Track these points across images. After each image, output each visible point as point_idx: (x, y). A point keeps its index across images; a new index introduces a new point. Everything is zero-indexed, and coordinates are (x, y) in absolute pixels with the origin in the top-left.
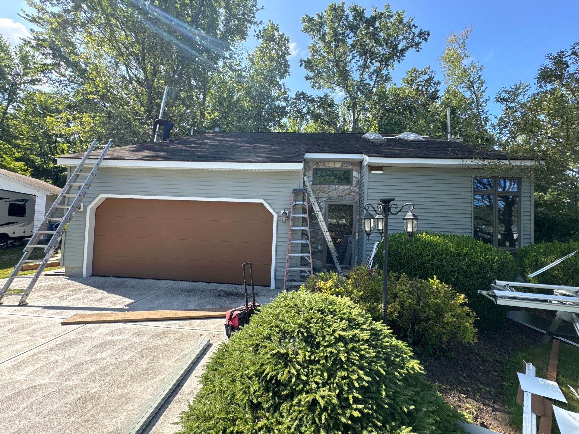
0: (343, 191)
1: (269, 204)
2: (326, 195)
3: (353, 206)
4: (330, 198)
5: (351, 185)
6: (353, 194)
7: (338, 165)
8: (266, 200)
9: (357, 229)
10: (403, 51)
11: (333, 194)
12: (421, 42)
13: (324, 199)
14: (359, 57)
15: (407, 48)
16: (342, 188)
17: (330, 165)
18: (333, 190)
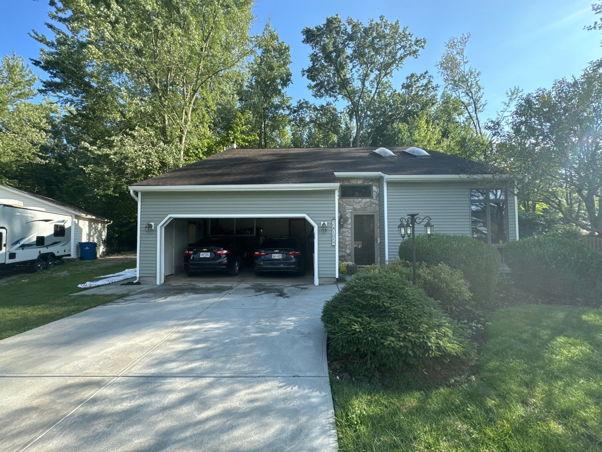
0: (365, 203)
1: (311, 218)
2: (352, 207)
3: (374, 215)
4: (355, 210)
5: (372, 198)
6: (374, 206)
7: (360, 182)
8: (308, 214)
9: (379, 235)
10: (401, 58)
11: (357, 206)
12: (418, 50)
13: (350, 211)
14: (359, 66)
15: (405, 56)
16: (364, 200)
17: (354, 182)
18: (358, 203)
